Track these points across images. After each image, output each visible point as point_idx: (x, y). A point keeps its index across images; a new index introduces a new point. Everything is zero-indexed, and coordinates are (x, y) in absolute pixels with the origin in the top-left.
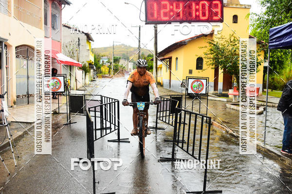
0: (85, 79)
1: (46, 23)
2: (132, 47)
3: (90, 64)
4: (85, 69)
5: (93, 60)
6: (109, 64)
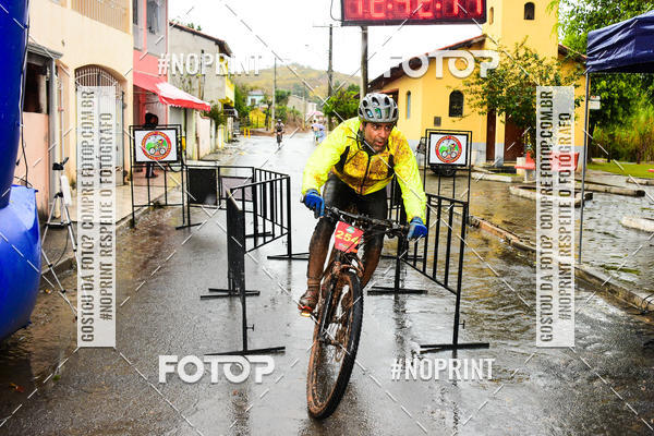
0: (216, 137)
1: (135, 21)
2: (314, 71)
3: (226, 106)
4: (215, 117)
5: (232, 97)
6: (266, 106)
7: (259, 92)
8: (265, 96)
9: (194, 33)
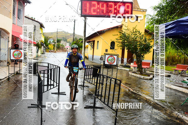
3: (42, 43)
4: (38, 46)
5: (43, 40)
6: (54, 43)
7: (52, 39)
8: (54, 40)
9: (33, 20)
